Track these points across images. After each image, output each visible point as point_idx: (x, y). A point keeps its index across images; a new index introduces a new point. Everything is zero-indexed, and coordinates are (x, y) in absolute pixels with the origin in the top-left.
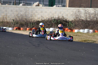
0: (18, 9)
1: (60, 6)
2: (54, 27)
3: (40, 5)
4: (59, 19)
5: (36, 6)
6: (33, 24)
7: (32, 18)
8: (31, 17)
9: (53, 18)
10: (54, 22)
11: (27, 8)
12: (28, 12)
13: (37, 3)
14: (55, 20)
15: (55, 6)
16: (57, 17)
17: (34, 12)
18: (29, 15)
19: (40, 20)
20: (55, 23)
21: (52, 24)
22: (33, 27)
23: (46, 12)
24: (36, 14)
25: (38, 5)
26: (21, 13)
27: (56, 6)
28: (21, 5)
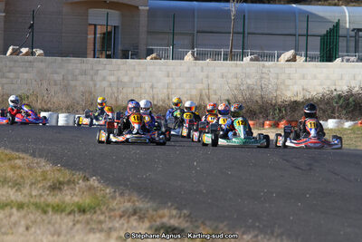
0: (238, 70)
1: (352, 58)
2: (338, 118)
3: (297, 57)
4: (352, 95)
5: (287, 61)
6: (280, 110)
7: (278, 93)
8: (276, 91)
9: (335, 93)
10: (337, 103)
11: (264, 66)
12: (267, 77)
13: (290, 53)
14: (340, 96)
15: (338, 60)
16: (345, 88)
17: (283, 77)
18: (270, 86)
19: (300, 98)
20: (341, 106)
21: (334, 109)
22: (282, 118)
23: (315, 77)
24: (288, 82)
25: (293, 59)
26: (249, 82)
27: (343, 61)
28: (247, 59)
